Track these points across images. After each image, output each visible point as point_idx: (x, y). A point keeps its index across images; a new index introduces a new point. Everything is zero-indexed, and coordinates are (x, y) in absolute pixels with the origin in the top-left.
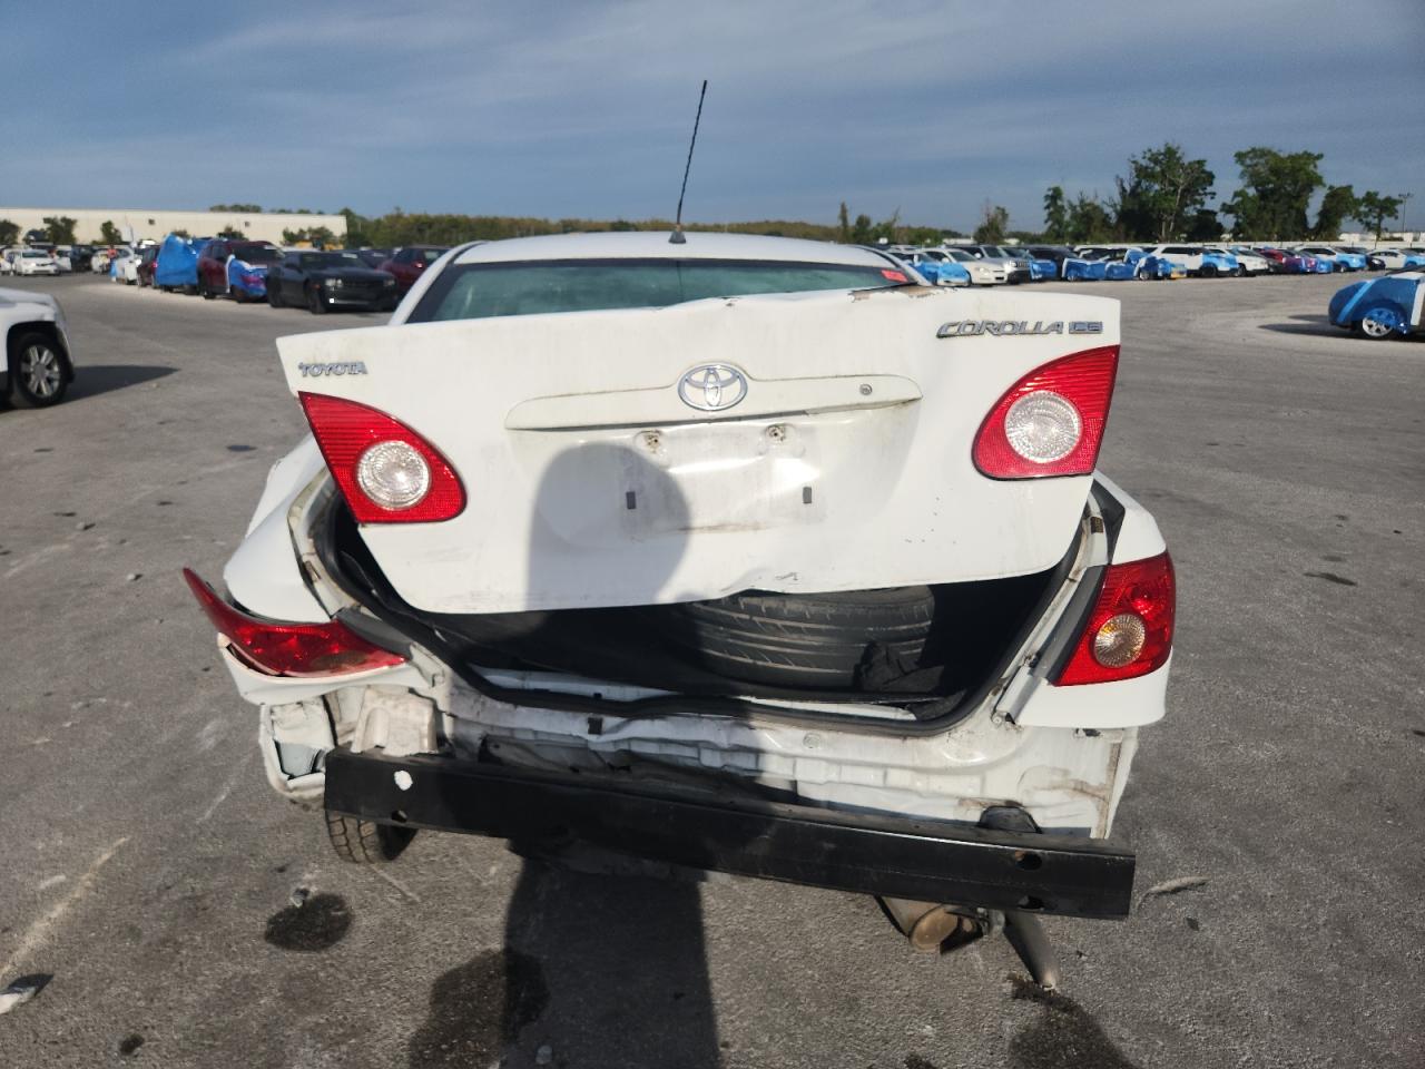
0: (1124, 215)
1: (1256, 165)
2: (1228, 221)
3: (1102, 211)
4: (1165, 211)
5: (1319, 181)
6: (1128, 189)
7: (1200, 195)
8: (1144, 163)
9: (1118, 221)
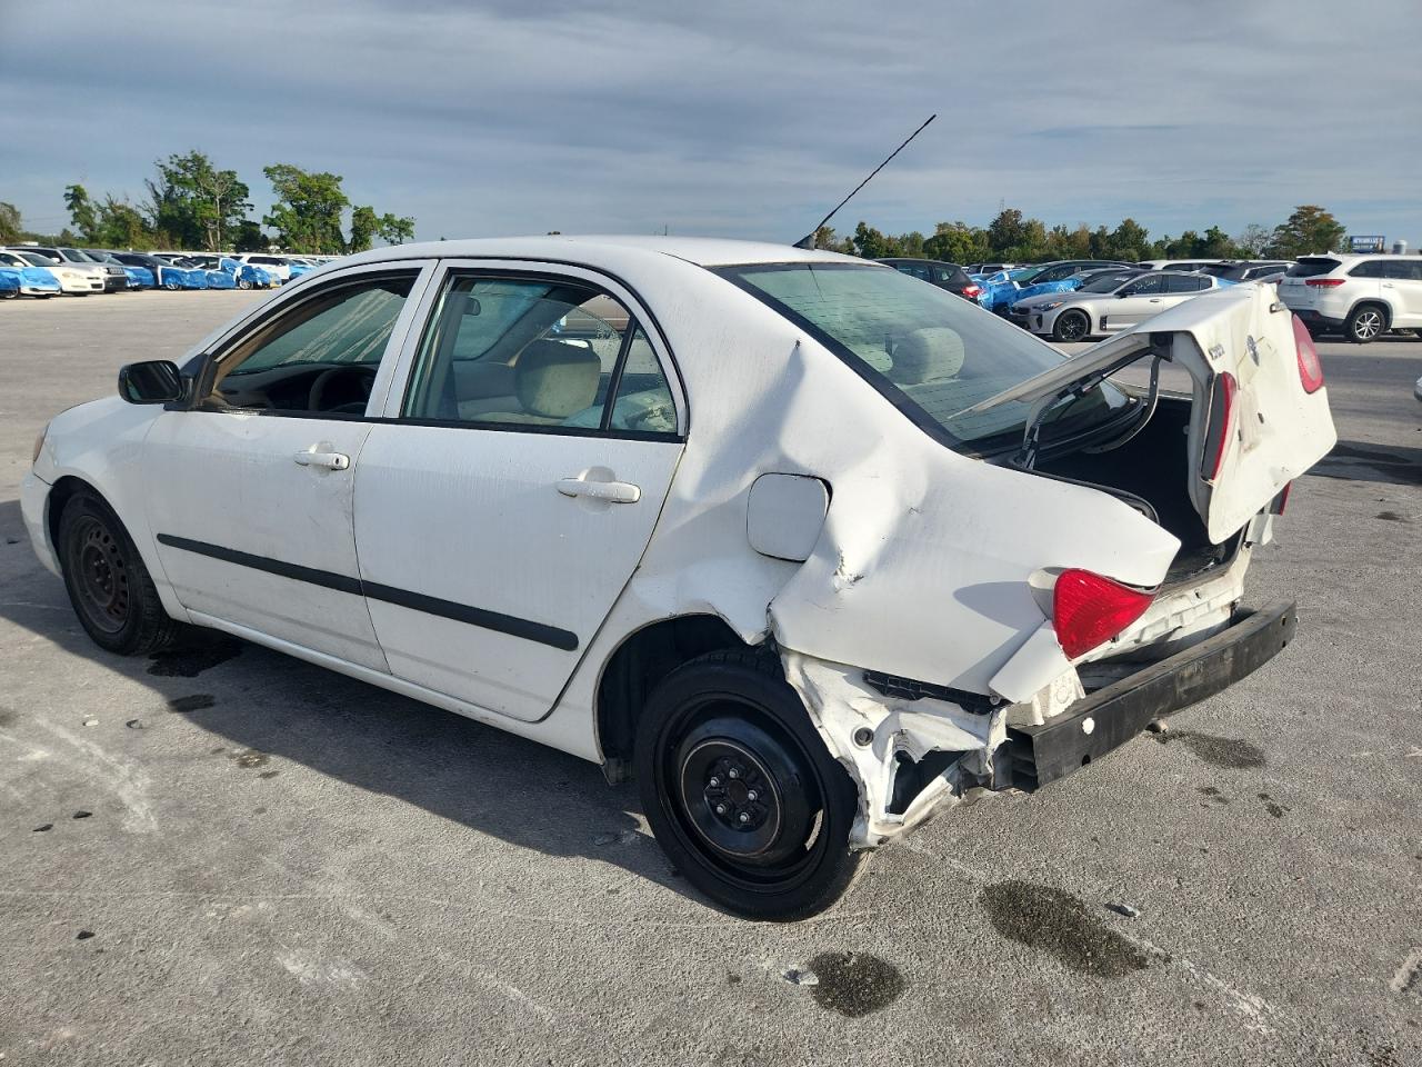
0: (164, 221)
1: (286, 181)
2: (272, 233)
3: (138, 216)
4: (207, 219)
5: (345, 201)
6: (162, 194)
7: (237, 205)
8: (174, 168)
9: (159, 227)
